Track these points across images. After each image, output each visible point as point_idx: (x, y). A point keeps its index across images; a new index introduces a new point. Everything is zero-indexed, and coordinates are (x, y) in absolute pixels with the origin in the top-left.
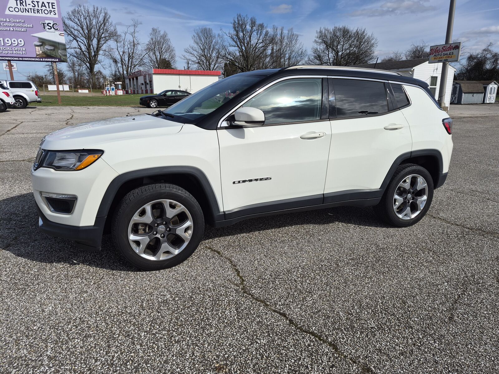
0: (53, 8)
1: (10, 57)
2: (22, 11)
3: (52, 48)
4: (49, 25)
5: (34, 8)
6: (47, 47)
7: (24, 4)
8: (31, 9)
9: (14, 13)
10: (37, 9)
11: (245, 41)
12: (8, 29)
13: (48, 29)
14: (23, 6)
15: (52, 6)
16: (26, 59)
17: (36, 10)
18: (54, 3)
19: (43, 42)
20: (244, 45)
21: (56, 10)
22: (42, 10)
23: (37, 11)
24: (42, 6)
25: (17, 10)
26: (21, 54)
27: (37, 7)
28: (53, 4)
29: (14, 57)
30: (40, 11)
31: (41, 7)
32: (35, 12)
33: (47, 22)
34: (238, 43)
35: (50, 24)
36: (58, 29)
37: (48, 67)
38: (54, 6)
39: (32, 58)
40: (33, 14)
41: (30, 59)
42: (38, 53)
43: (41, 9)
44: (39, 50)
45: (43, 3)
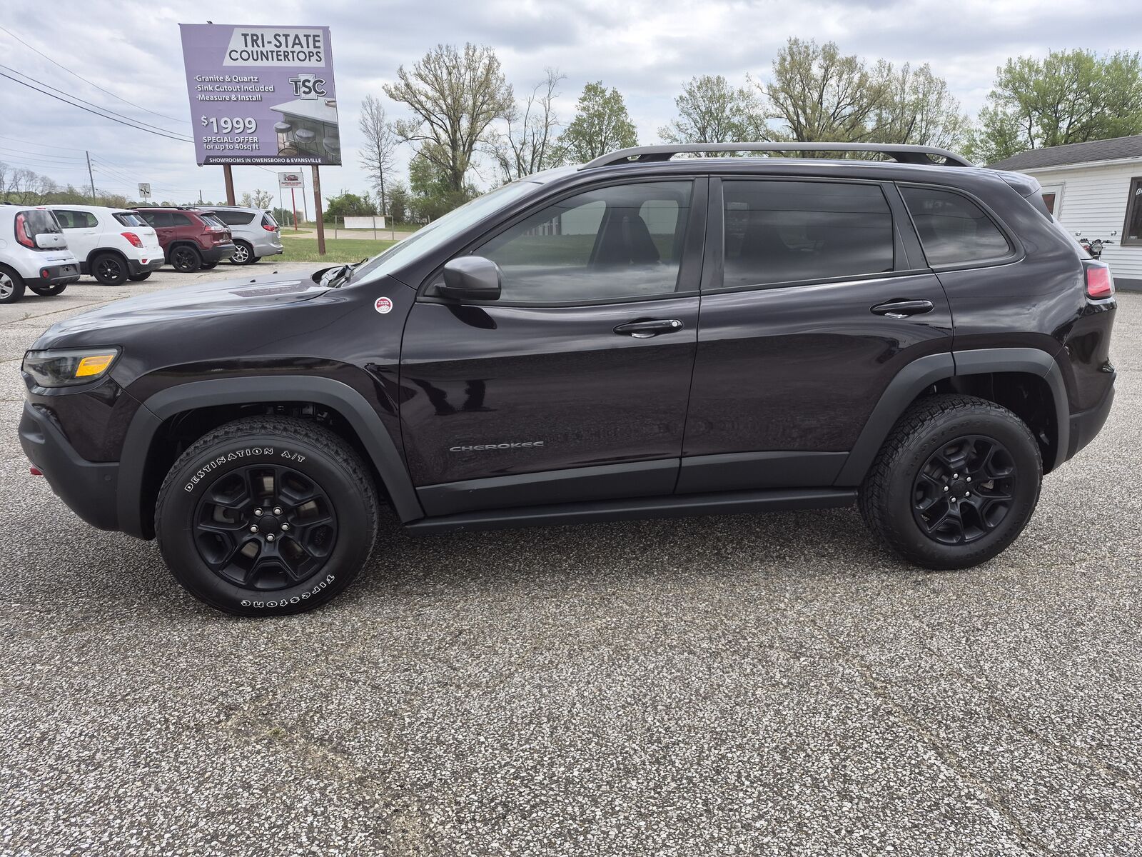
0: (315, 47)
1: (228, 157)
2: (255, 58)
3: (310, 134)
4: (307, 84)
5: (278, 49)
6: (301, 133)
7: (260, 42)
8: (272, 52)
9: (240, 63)
10: (284, 52)
11: (809, 103)
12: (227, 98)
13: (304, 92)
14: (258, 46)
15: (315, 41)
16: (258, 160)
17: (282, 53)
18: (319, 36)
19: (294, 122)
20: (805, 112)
21: (321, 50)
22: (293, 52)
23: (285, 56)
24: (294, 44)
25: (245, 55)
26: (249, 149)
27: (283, 48)
28: (316, 39)
29: (236, 157)
30: (290, 57)
31: (293, 47)
32: (280, 58)
33: (302, 77)
34: (791, 109)
35: (309, 81)
36: (323, 92)
37: (373, 179)
38: (319, 41)
39: (270, 157)
40: (275, 63)
41: (266, 160)
42: (282, 146)
43: (293, 50)
44: (284, 140)
45: (297, 37)
